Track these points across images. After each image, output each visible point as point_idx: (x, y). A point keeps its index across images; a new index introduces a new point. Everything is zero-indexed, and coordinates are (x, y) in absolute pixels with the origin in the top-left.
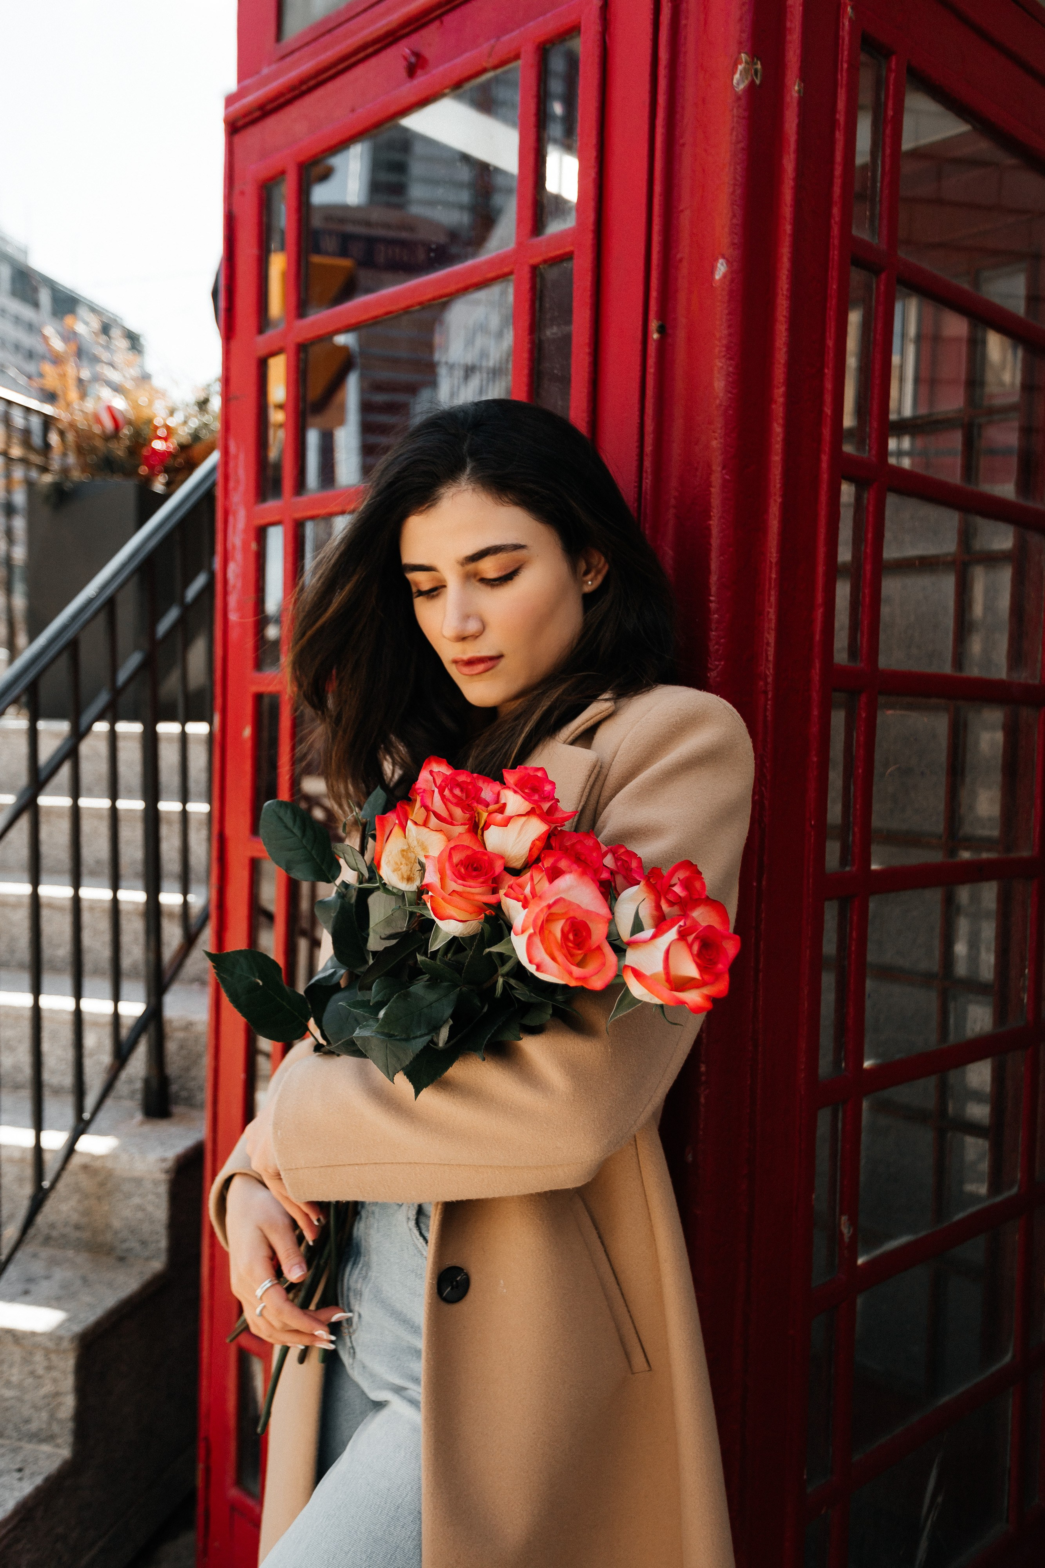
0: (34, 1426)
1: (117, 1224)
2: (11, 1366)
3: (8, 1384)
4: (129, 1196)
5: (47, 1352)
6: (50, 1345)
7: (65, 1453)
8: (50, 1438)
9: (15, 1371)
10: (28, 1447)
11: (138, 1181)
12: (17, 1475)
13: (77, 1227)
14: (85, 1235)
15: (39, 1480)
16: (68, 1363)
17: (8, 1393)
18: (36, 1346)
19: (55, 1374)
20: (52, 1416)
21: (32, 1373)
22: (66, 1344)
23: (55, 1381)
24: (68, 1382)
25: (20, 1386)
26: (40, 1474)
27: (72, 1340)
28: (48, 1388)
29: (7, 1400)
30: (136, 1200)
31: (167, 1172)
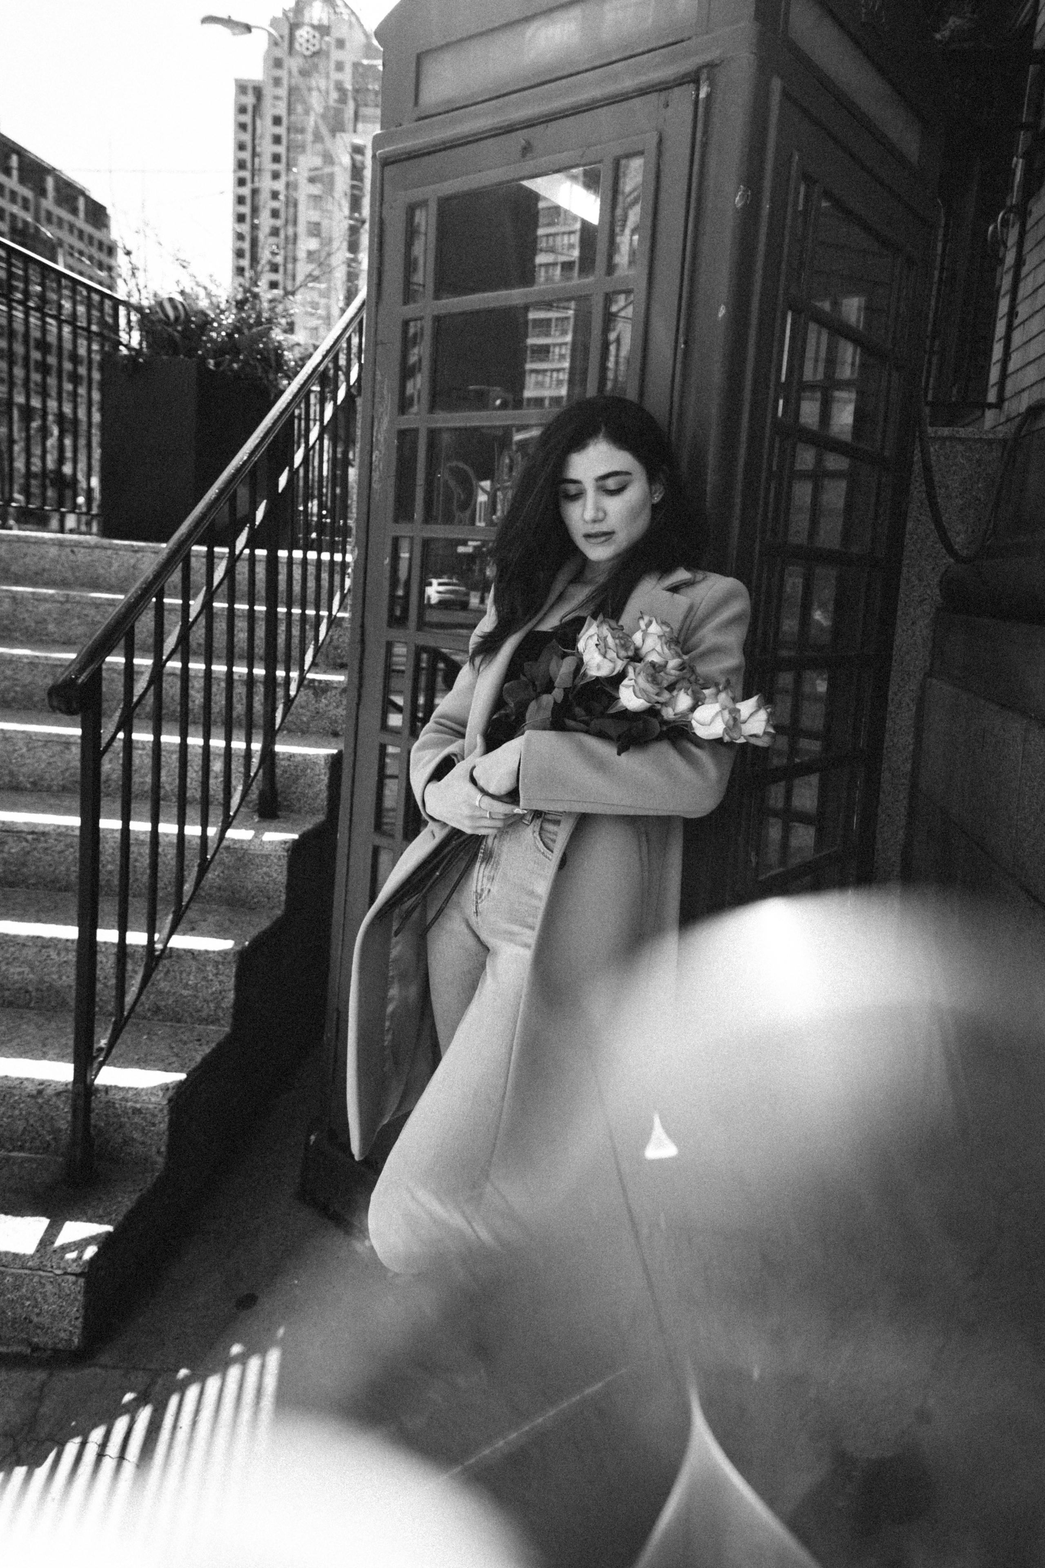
0: (204, 1014)
1: (250, 886)
2: (189, 974)
3: (186, 986)
4: (258, 866)
5: (216, 964)
6: (220, 959)
7: (227, 1029)
8: (216, 1021)
9: (192, 978)
10: (200, 1028)
11: (267, 857)
12: (198, 1043)
13: (219, 889)
14: (225, 895)
15: (213, 1045)
16: (232, 970)
17: (185, 993)
18: (208, 960)
19: (221, 978)
20: (218, 1007)
21: (205, 978)
22: (230, 958)
23: (221, 982)
24: (231, 983)
25: (195, 987)
26: (213, 1042)
27: (234, 954)
28: (216, 987)
29: (185, 997)
30: (265, 869)
31: (287, 851)
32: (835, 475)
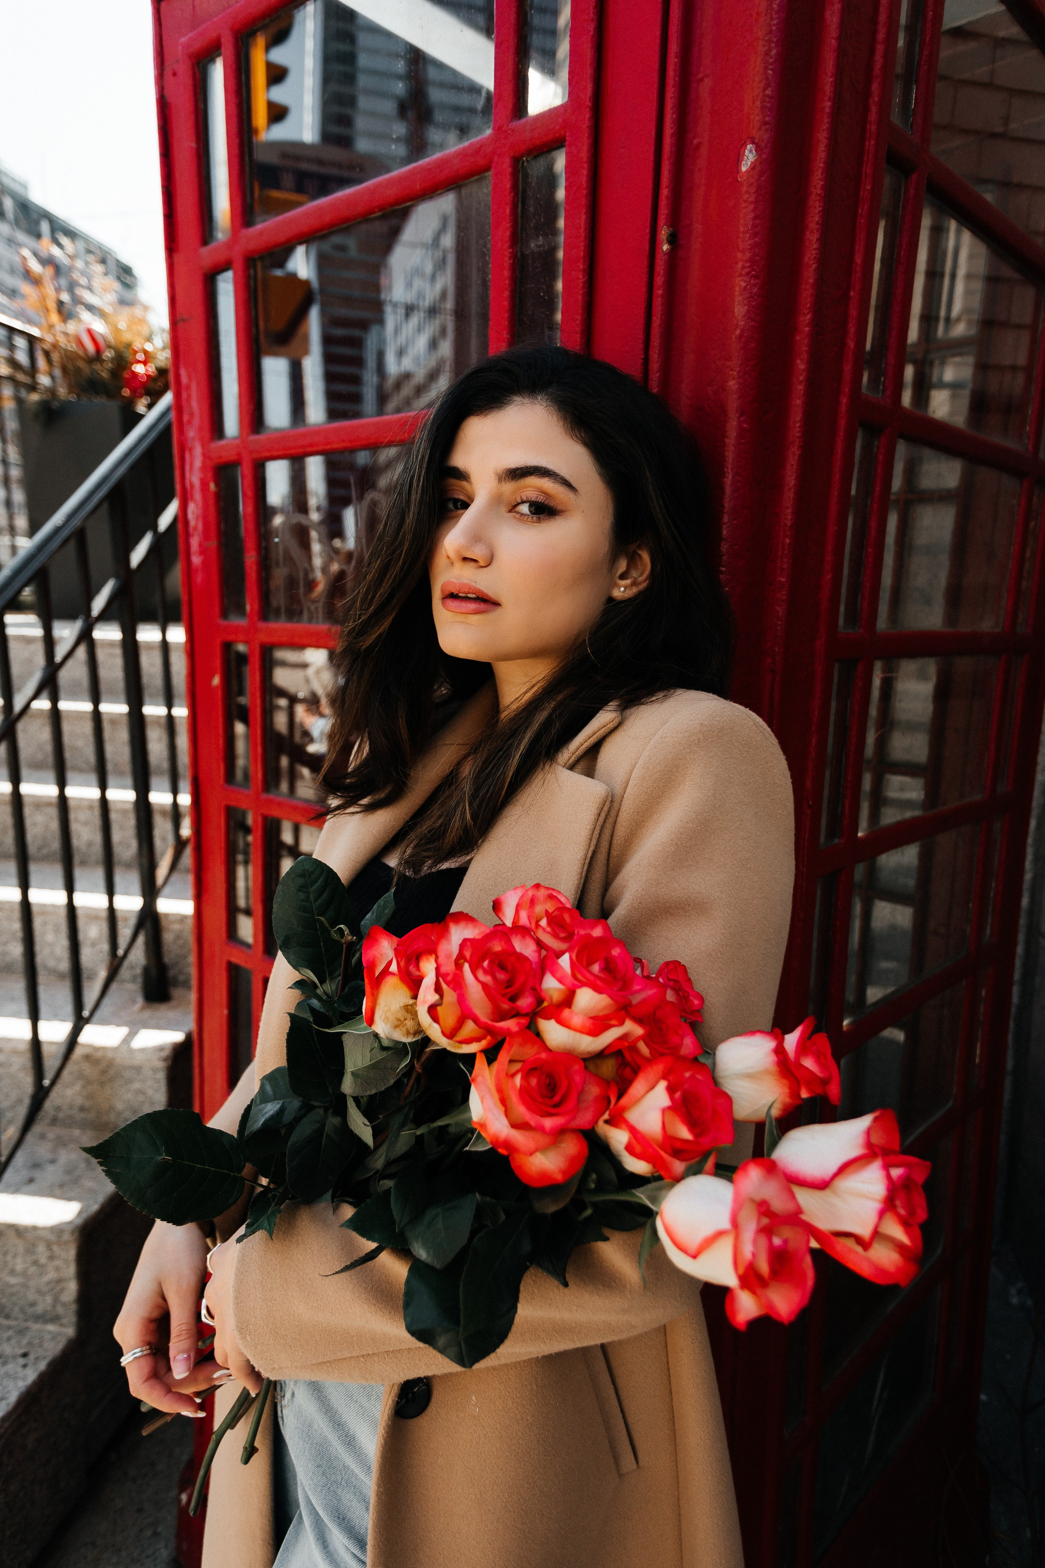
0: (39, 1309)
1: (120, 1106)
2: (15, 1256)
3: (12, 1272)
4: (129, 1081)
5: (49, 1245)
6: (53, 1238)
7: (70, 1331)
8: (55, 1319)
9: (19, 1260)
10: (35, 1327)
11: (138, 1069)
12: (21, 1361)
13: (82, 1109)
14: (91, 1116)
15: (42, 1366)
16: (71, 1253)
17: (13, 1280)
18: (40, 1239)
19: (57, 1263)
20: (56, 1300)
21: (35, 1263)
22: (67, 1237)
23: (57, 1269)
24: (71, 1270)
25: (24, 1274)
26: (45, 1358)
27: (72, 1232)
28: (51, 1275)
29: (12, 1286)
30: (137, 1085)
31: (165, 1060)
32: (940, 497)
